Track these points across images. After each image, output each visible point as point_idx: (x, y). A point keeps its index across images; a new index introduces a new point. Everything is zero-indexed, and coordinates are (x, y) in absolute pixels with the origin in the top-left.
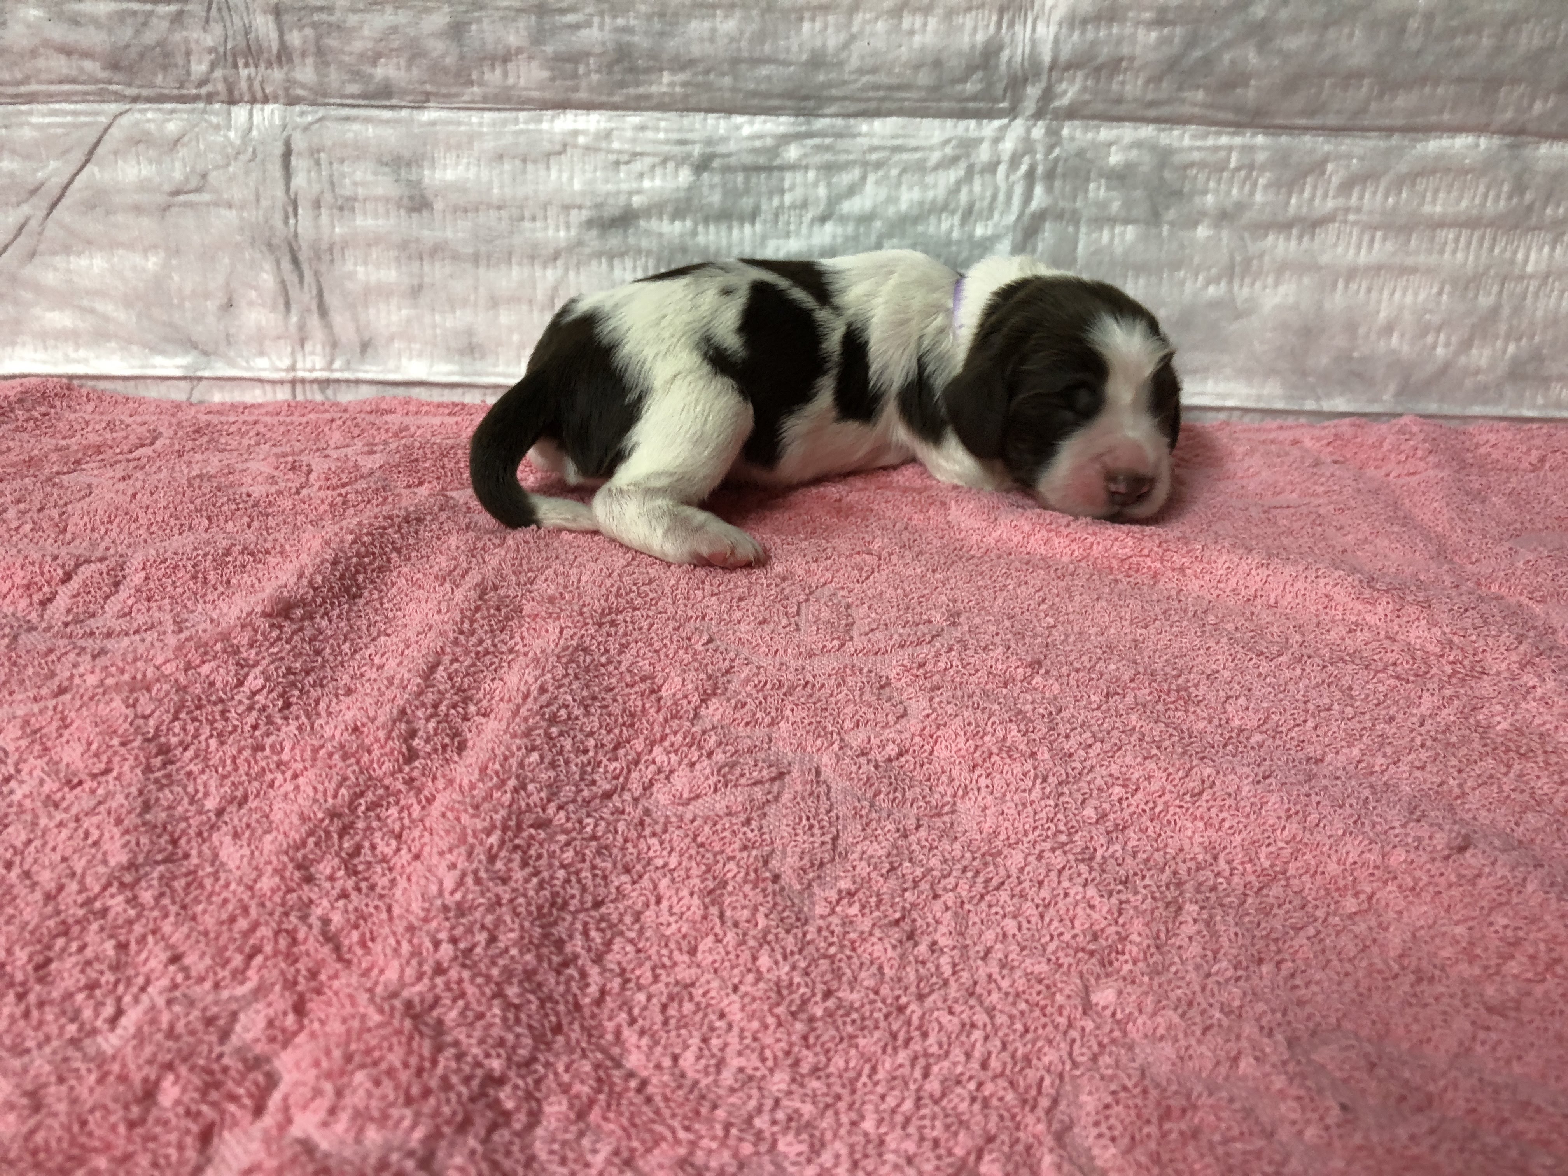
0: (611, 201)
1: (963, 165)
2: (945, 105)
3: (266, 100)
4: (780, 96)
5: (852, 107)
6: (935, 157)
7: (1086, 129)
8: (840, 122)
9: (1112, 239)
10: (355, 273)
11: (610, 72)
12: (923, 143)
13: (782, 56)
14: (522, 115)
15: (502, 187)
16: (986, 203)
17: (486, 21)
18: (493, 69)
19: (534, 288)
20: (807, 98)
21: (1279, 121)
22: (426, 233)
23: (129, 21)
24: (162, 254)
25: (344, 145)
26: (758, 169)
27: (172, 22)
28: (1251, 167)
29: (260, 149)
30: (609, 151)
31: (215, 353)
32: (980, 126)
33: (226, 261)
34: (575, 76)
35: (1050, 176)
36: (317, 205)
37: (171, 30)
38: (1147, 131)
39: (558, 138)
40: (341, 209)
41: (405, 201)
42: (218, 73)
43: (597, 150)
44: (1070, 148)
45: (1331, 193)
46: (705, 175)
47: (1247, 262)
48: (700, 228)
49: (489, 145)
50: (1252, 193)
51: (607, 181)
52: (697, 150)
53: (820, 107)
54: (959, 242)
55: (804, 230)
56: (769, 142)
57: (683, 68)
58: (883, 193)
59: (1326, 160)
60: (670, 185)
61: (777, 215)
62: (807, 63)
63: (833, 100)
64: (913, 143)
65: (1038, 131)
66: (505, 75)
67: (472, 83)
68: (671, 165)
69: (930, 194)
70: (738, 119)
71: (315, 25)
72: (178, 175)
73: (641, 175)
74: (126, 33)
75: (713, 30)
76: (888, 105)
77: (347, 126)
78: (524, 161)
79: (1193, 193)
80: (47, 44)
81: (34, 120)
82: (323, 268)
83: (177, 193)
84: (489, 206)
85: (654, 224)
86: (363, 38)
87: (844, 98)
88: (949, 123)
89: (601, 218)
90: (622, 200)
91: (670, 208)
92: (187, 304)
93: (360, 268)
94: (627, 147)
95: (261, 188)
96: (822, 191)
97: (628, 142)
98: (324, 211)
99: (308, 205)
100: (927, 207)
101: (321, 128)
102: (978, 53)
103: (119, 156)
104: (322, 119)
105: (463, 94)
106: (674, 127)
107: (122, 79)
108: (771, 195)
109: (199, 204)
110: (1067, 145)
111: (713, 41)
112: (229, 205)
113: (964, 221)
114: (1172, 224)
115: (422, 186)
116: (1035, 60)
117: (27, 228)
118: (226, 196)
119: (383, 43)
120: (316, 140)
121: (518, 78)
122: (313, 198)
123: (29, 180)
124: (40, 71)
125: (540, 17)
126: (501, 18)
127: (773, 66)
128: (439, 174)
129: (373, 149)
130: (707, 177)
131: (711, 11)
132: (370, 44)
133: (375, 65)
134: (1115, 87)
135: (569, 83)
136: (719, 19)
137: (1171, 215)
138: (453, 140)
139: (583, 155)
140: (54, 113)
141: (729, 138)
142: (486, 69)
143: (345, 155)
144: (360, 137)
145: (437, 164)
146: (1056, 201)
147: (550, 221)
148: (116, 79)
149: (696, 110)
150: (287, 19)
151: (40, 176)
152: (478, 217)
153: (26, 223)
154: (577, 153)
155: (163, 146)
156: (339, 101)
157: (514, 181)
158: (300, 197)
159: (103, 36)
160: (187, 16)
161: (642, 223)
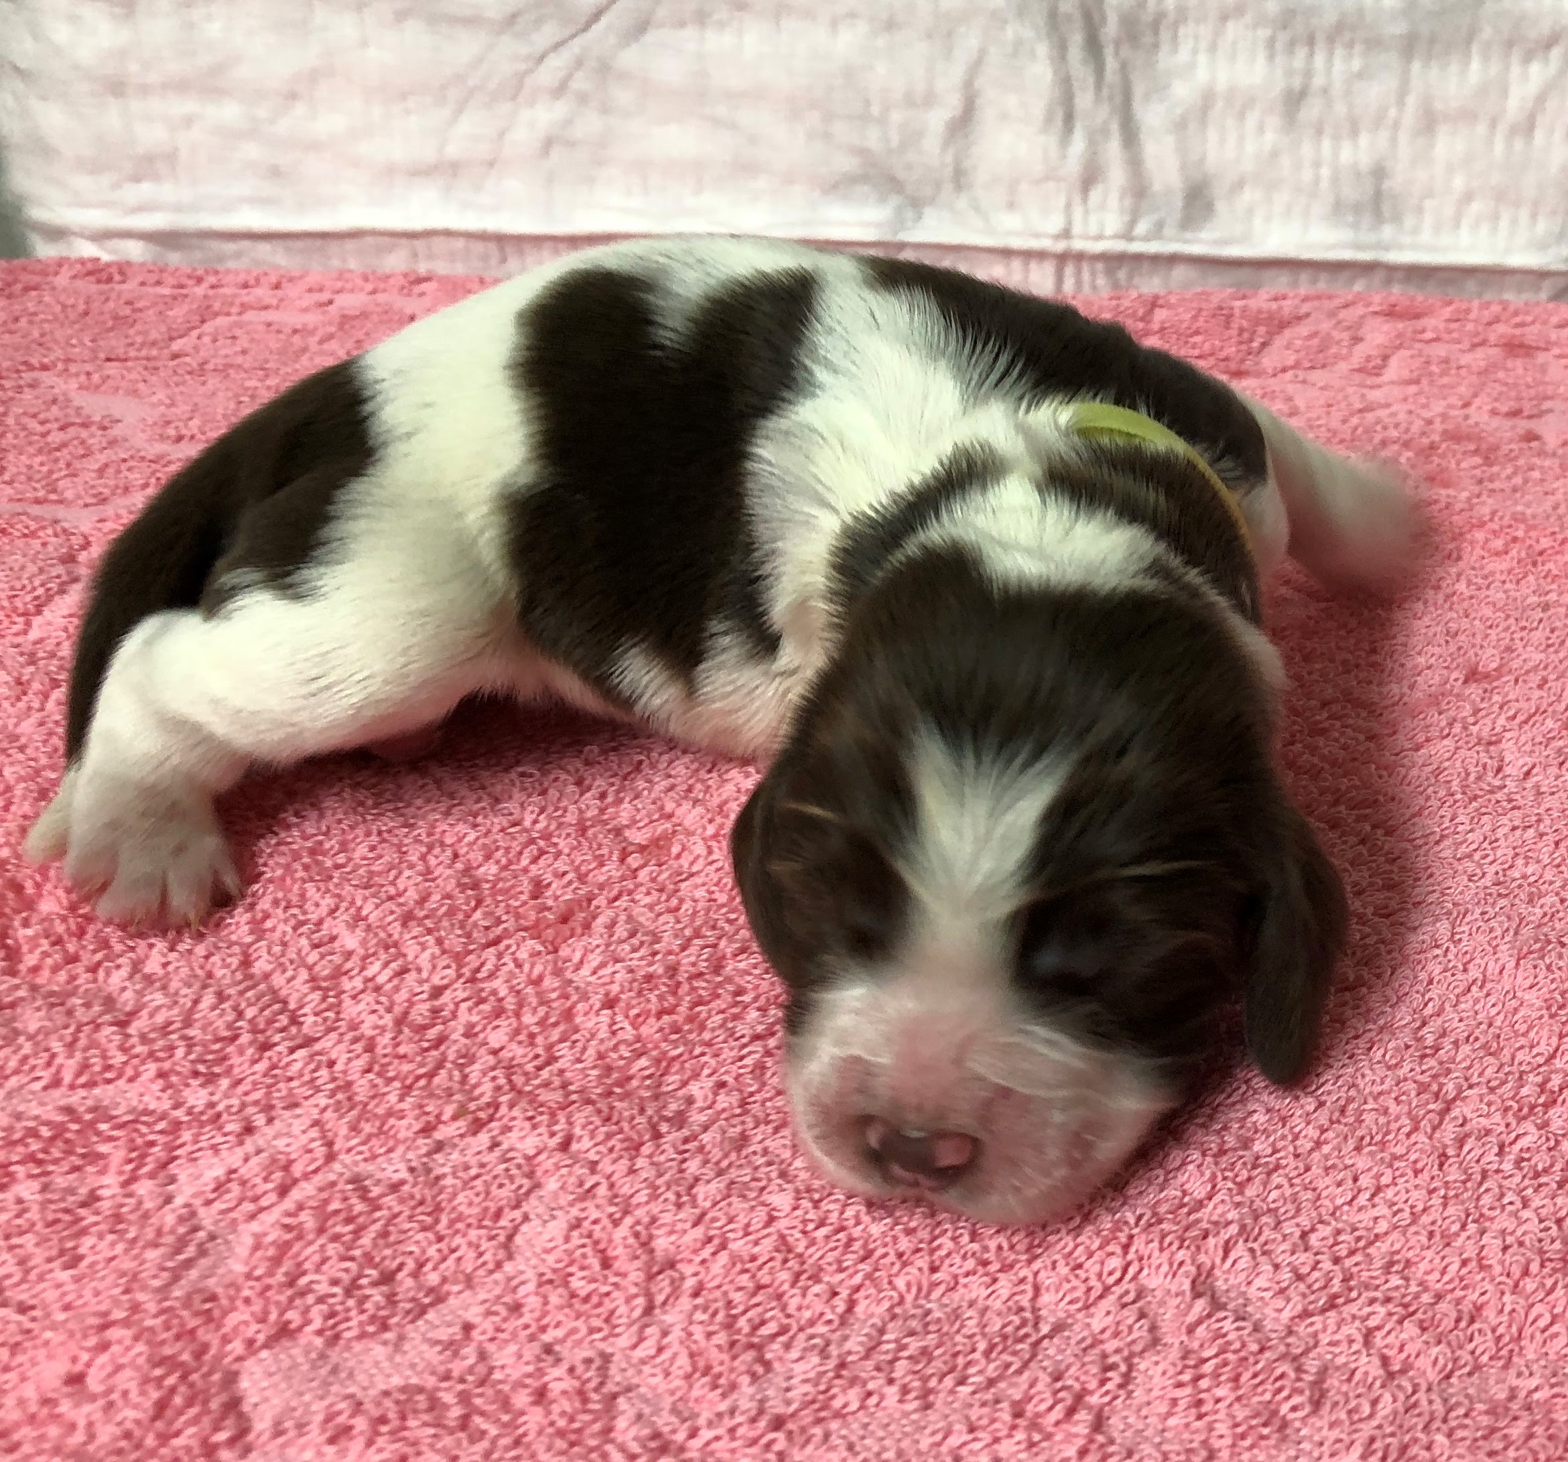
10: (1192, 67)
19: (1505, 96)
24: (863, 29)
33: (973, 42)
82: (1140, 57)
92: (894, 116)
93: (1202, 58)
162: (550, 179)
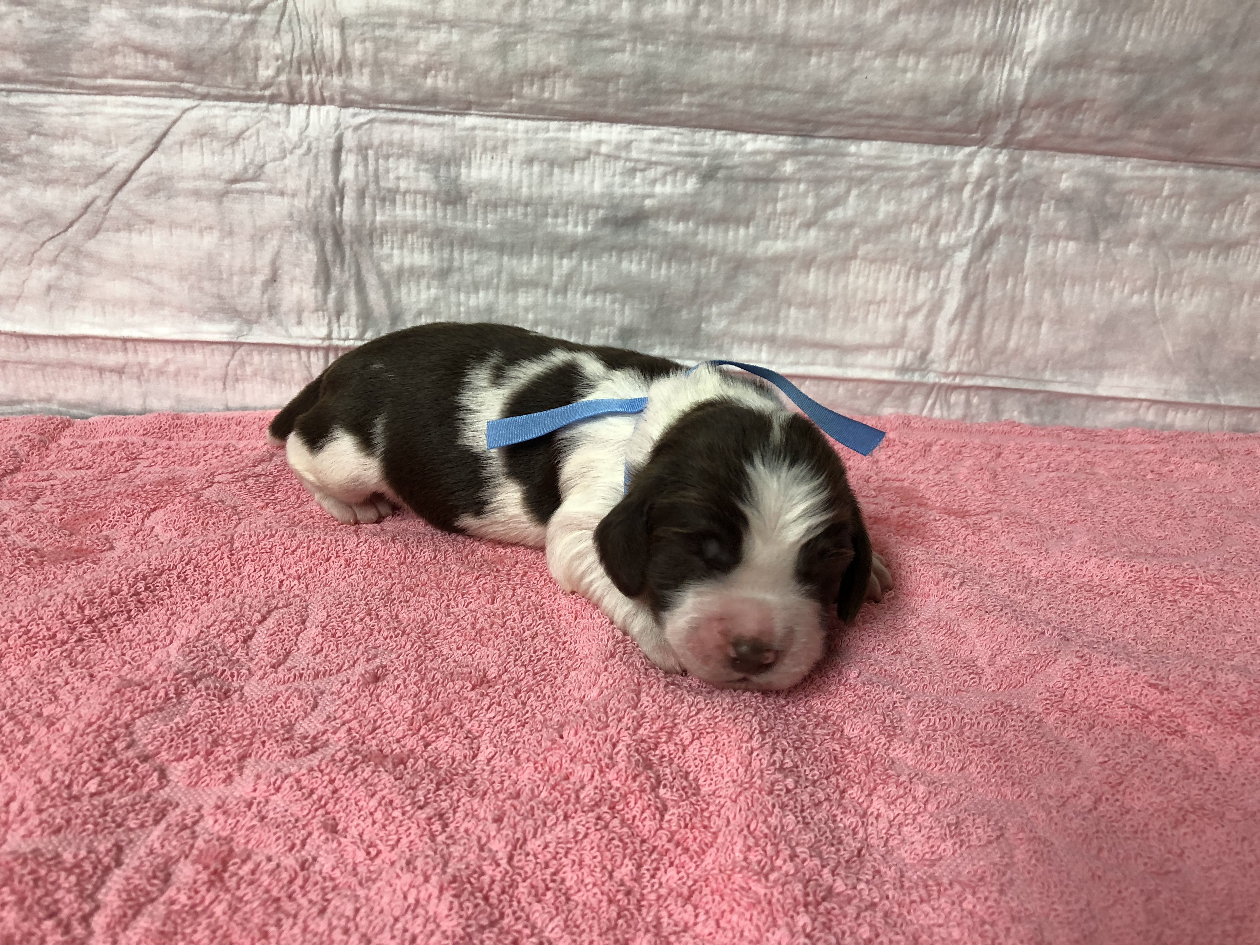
0: (626, 203)
1: (935, 184)
2: (926, 133)
3: (323, 102)
4: (782, 119)
5: (845, 132)
6: (913, 176)
7: (1044, 158)
8: (832, 142)
9: (1056, 252)
10: (390, 256)
11: (636, 92)
12: (901, 164)
13: (789, 85)
14: (554, 125)
15: (530, 186)
16: (951, 217)
17: (530, 41)
18: (532, 84)
19: (551, 274)
20: (806, 122)
21: (1209, 158)
22: (459, 224)
23: (205, 26)
24: (216, 234)
25: (391, 144)
26: (756, 180)
27: (245, 30)
28: (1181, 195)
29: (314, 145)
30: (627, 160)
31: (257, 322)
32: (952, 152)
33: (275, 242)
34: (604, 93)
35: (1008, 197)
36: (361, 195)
37: (243, 38)
38: (1095, 162)
39: (583, 146)
40: (383, 200)
41: (443, 196)
42: (283, 78)
43: (617, 158)
44: (1026, 173)
45: (1247, 220)
46: (711, 185)
47: (1168, 276)
48: (701, 229)
49: (520, 150)
50: (1179, 218)
51: (623, 185)
52: (705, 161)
53: (816, 131)
54: (926, 249)
55: (792, 234)
56: (769, 157)
57: (700, 91)
58: (864, 205)
59: (1246, 191)
60: (679, 190)
61: (769, 220)
62: (810, 92)
63: (829, 124)
64: (894, 163)
65: (1002, 158)
66: (542, 89)
67: (511, 96)
68: (680, 175)
69: (905, 208)
70: (743, 137)
71: (375, 40)
72: (238, 166)
73: (654, 182)
74: (201, 38)
75: (732, 59)
76: (876, 131)
77: (396, 127)
78: (552, 164)
79: (1127, 217)
80: (127, 43)
81: (108, 109)
82: (364, 251)
83: (235, 181)
84: (517, 202)
85: (661, 224)
86: (418, 53)
87: (838, 124)
88: (926, 148)
89: (615, 217)
90: (636, 202)
91: (676, 210)
92: (236, 279)
93: (396, 252)
94: (644, 156)
95: (312, 179)
96: (810, 201)
97: (645, 152)
98: (368, 201)
99: (353, 195)
100: (900, 218)
101: (371, 128)
102: (960, 91)
103: (185, 148)
104: (371, 121)
105: (502, 104)
106: (686, 140)
107: (194, 78)
108: (766, 202)
109: (254, 191)
110: (1025, 171)
111: (730, 68)
112: (282, 194)
113: (931, 232)
114: (1108, 242)
115: (459, 182)
116: (1009, 99)
117: (93, 208)
118: (279, 185)
119: (435, 58)
120: (365, 139)
121: (553, 92)
122: (358, 190)
123: (99, 164)
124: (116, 67)
125: (580, 41)
126: (544, 41)
127: (780, 93)
128: (474, 173)
129: (416, 149)
130: (711, 186)
131: (731, 43)
132: (423, 58)
133: (425, 76)
134: (1074, 124)
135: (598, 99)
136: (738, 50)
137: (1108, 234)
138: (490, 144)
139: (604, 161)
140: (127, 105)
141: (734, 153)
142: (525, 84)
143: (390, 152)
144: (406, 137)
145: (473, 164)
146: (1011, 218)
147: (570, 218)
148: (187, 78)
149: (707, 127)
150: (351, 33)
151: (109, 161)
152: (506, 211)
153: (92, 202)
154: (599, 161)
155: (226, 139)
156: (389, 106)
157: (542, 181)
158: (347, 188)
159: (180, 38)
160: (260, 26)
161: (651, 223)
162: (51, 307)
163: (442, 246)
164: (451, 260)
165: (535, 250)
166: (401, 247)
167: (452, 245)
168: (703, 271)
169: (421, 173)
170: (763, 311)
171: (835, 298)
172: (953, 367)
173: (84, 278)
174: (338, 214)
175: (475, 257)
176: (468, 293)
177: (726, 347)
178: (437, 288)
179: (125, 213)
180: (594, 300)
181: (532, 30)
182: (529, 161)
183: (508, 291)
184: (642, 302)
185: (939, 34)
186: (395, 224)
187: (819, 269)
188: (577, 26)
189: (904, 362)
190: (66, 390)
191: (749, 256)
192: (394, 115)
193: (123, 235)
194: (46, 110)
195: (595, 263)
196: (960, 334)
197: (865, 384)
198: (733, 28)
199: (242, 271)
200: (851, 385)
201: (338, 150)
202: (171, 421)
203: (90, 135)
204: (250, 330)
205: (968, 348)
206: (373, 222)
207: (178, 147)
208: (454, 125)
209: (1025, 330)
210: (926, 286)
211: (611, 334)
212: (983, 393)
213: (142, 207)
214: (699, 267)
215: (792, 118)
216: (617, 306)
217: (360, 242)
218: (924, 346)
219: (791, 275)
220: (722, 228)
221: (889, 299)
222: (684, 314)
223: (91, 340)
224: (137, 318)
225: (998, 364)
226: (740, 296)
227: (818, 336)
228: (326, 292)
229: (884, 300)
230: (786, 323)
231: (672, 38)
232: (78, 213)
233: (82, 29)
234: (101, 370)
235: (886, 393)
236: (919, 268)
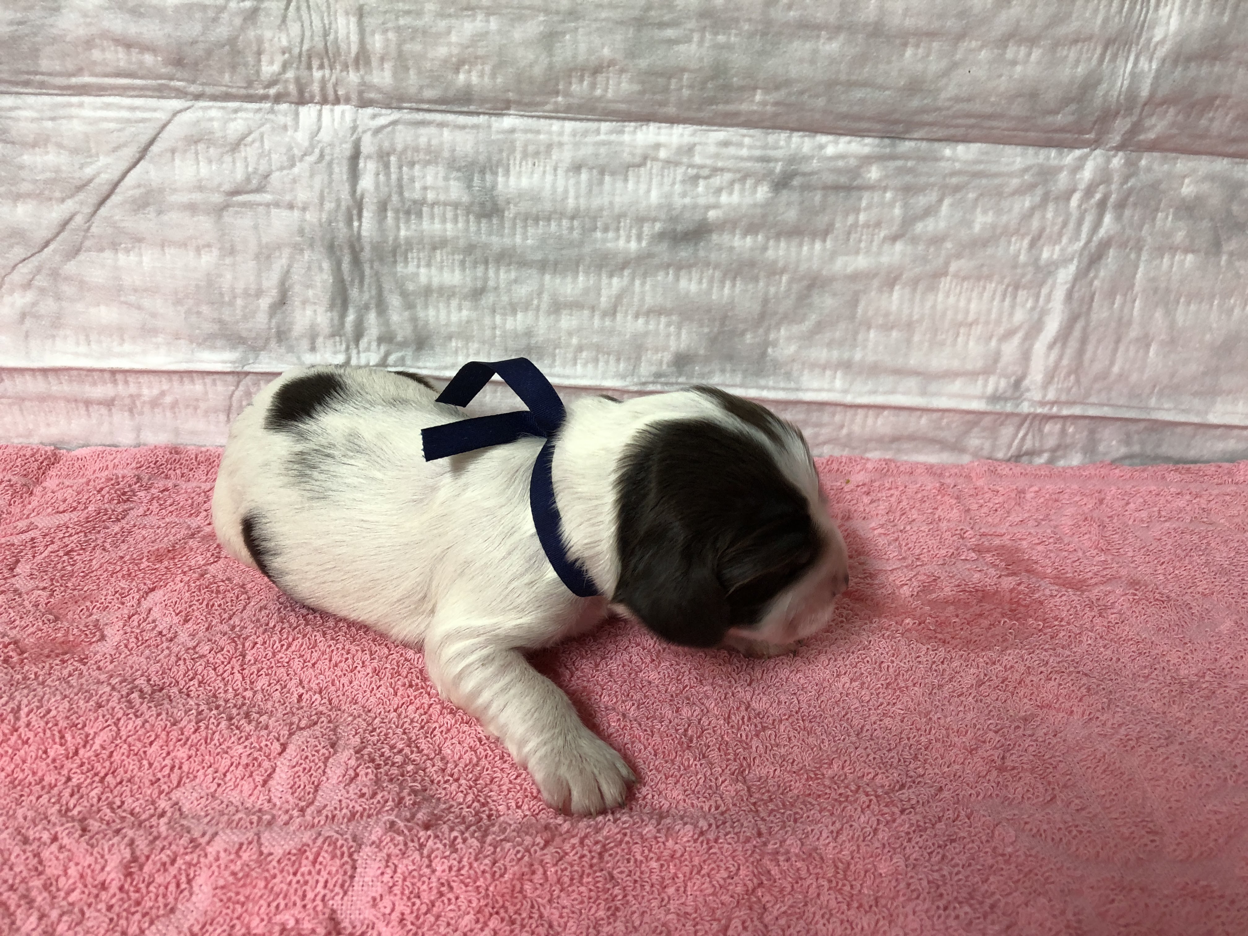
0: (687, 215)
1: (1039, 192)
2: (1032, 134)
3: (337, 101)
4: (870, 119)
5: (941, 133)
6: (1015, 182)
7: (1165, 160)
8: (924, 145)
9: (1171, 266)
11: (702, 89)
12: (1002, 169)
13: (880, 80)
14: (605, 126)
15: (577, 197)
16: (1056, 228)
17: (581, 31)
18: (581, 80)
19: (599, 295)
20: (896, 122)
22: (494, 239)
23: (198, 15)
24: (215, 252)
25: (417, 149)
26: (836, 188)
27: (245, 20)
29: (327, 151)
30: (690, 166)
31: (264, 349)
33: (284, 261)
34: (666, 90)
35: (1121, 206)
36: (383, 207)
37: (243, 28)
38: (1221, 165)
39: (639, 151)
40: (408, 213)
41: (476, 208)
42: (290, 74)
43: (677, 164)
44: (1144, 178)
48: (771, 243)
49: (566, 156)
51: (684, 195)
52: (779, 167)
53: (906, 132)
54: (1026, 264)
55: (874, 248)
56: (853, 162)
57: (777, 88)
58: (957, 216)
60: (748, 200)
61: (849, 233)
62: (904, 88)
63: (922, 125)
64: (994, 168)
65: (1117, 162)
66: (593, 86)
67: (557, 93)
68: (749, 182)
69: (1004, 218)
70: (822, 139)
71: (398, 29)
72: (239, 176)
73: (719, 191)
74: (193, 29)
75: (815, 51)
76: (975, 132)
77: (423, 131)
78: (602, 172)
80: (105, 35)
81: (87, 113)
83: (236, 192)
84: (562, 215)
85: (726, 239)
86: (449, 44)
87: (932, 124)
88: (1031, 151)
89: (675, 230)
90: (698, 214)
91: (744, 222)
92: (239, 302)
93: (422, 270)
94: (709, 162)
95: (326, 191)
96: (897, 211)
97: (710, 157)
98: (390, 214)
99: (374, 208)
100: (998, 231)
101: (393, 131)
102: (1076, 86)
103: (176, 154)
104: (394, 123)
105: (546, 103)
106: (758, 144)
107: (186, 75)
108: (846, 214)
109: (260, 204)
110: (1142, 176)
111: (813, 62)
112: (291, 206)
113: (1033, 244)
114: (1231, 254)
115: (495, 193)
116: (1131, 96)
117: (72, 225)
118: (288, 197)
119: (470, 50)
120: (386, 145)
121: (606, 90)
122: (379, 202)
123: (77, 175)
124: (95, 63)
125: (639, 31)
126: (598, 29)
127: (869, 90)
128: (512, 181)
129: (446, 154)
130: (785, 195)
131: (815, 33)
132: (455, 51)
133: (457, 70)
134: (1203, 122)
135: (658, 97)
136: (822, 41)
137: (1232, 245)
138: (531, 148)
139: (663, 168)
140: (107, 106)
141: (812, 157)
142: (574, 80)
143: (416, 159)
144: (434, 142)
145: (513, 172)
146: (1124, 228)
147: (622, 232)
148: (178, 75)
149: (783, 128)
150: (371, 22)
151: (89, 171)
152: (549, 225)
153: (71, 218)
154: (657, 166)
155: (224, 146)
156: (414, 105)
157: (590, 191)
158: (366, 200)
159: (169, 29)
160: (262, 13)
161: (715, 237)
162: (27, 336)
163: (475, 264)
164: (486, 279)
165: (581, 268)
166: (429, 265)
167: (486, 262)
168: (772, 290)
169: (452, 182)
170: (838, 334)
171: (920, 320)
172: (1051, 395)
173: (64, 304)
174: (356, 229)
175: (513, 275)
176: (504, 314)
177: (795, 374)
178: (470, 310)
179: (110, 231)
180: (647, 323)
181: (583, 17)
182: (577, 168)
183: (549, 313)
184: (701, 326)
185: (1055, 21)
186: (421, 241)
187: (903, 288)
188: (636, 13)
189: (996, 390)
190: (48, 425)
191: (824, 272)
192: (420, 116)
193: (108, 254)
194: (13, 114)
195: (649, 281)
196: (1061, 357)
197: (951, 414)
198: (819, 15)
199: (246, 293)
200: (935, 416)
201: (355, 157)
202: (168, 455)
203: (65, 142)
204: (257, 357)
205: (1068, 375)
206: (396, 238)
207: (169, 155)
208: (489, 127)
209: (1131, 353)
210: (1023, 306)
211: (665, 360)
212: (1082, 422)
213: (130, 223)
214: (768, 285)
215: (879, 118)
216: (672, 329)
217: (381, 259)
218: (1020, 373)
219: (873, 294)
220: (795, 242)
221: (982, 320)
222: (749, 338)
223: (75, 373)
224: (127, 347)
225: (1100, 391)
226: (813, 318)
227: (900, 362)
228: (343, 315)
229: (976, 322)
230: (865, 347)
231: (746, 27)
232: (55, 231)
233: (51, 21)
234: (88, 403)
235: (975, 424)
236: (1017, 287)
